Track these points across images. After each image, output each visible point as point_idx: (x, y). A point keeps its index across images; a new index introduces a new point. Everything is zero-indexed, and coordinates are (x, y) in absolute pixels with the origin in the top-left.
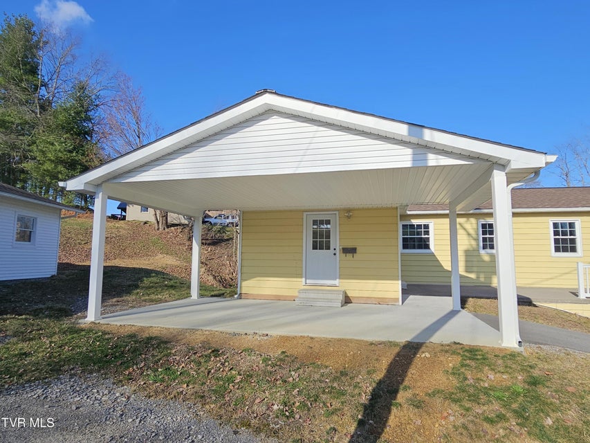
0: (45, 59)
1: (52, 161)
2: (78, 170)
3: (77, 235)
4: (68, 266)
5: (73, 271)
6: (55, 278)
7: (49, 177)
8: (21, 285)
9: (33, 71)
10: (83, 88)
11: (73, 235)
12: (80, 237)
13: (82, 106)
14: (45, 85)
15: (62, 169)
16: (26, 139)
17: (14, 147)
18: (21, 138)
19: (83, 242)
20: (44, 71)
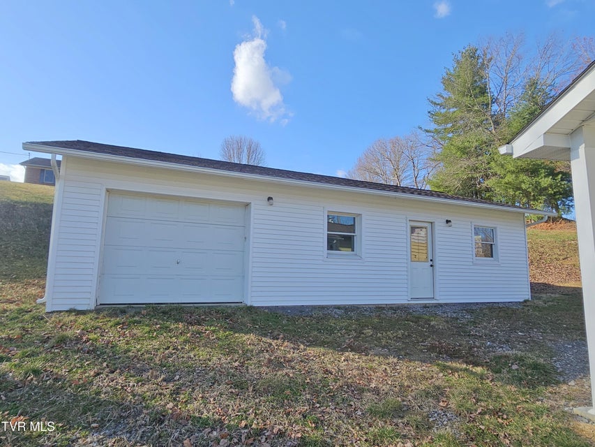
0: (491, 75)
1: (513, 172)
2: (543, 175)
3: (552, 249)
4: (546, 287)
5: (553, 295)
6: (528, 304)
7: (511, 190)
8: (486, 311)
9: (483, 91)
10: (534, 84)
11: (547, 250)
12: (556, 251)
13: (537, 104)
14: (494, 101)
15: (525, 177)
16: (485, 158)
17: (476, 169)
18: (480, 158)
19: (561, 258)
20: (492, 88)
